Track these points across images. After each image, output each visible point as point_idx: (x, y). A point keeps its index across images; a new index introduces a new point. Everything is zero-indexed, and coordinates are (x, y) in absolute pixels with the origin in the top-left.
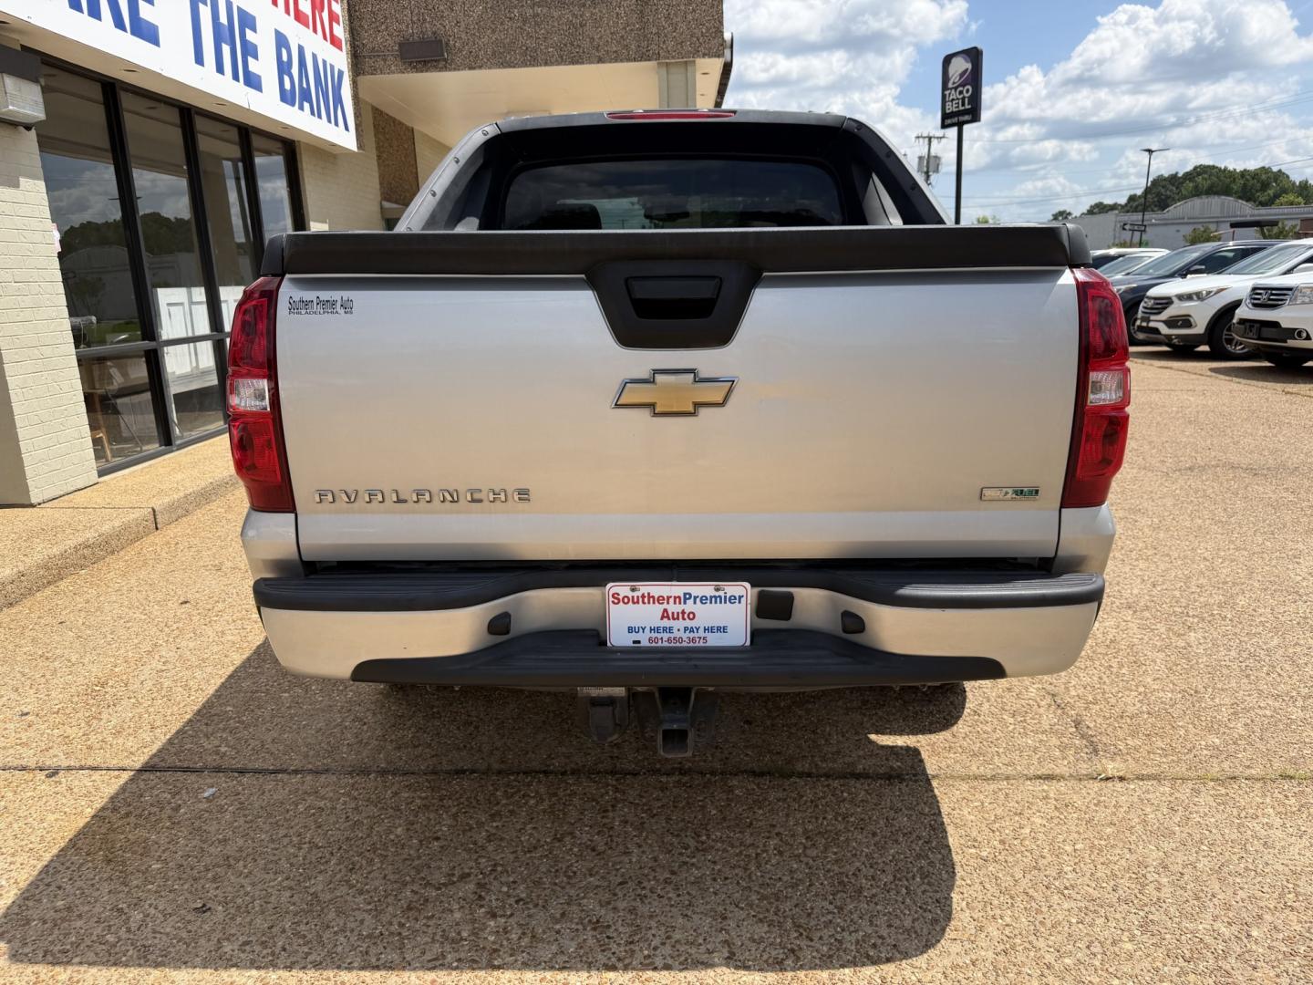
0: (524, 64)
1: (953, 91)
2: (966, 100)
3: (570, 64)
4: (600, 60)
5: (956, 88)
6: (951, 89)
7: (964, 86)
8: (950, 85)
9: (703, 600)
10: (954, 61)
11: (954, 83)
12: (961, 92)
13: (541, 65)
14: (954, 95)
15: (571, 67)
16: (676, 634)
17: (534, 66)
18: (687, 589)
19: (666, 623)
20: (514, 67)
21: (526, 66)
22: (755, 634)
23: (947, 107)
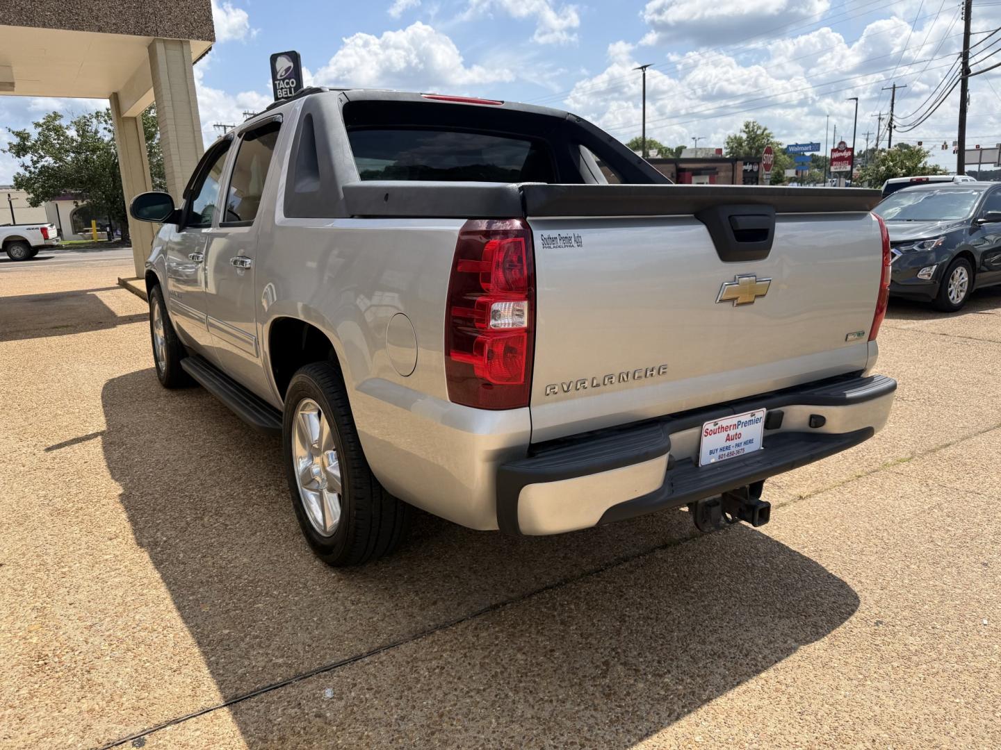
0: (20, 23)
1: (281, 82)
2: (293, 89)
3: (69, 29)
4: (100, 30)
5: (283, 80)
6: (280, 80)
7: (289, 79)
8: (279, 77)
9: (746, 424)
10: (279, 59)
11: (281, 76)
12: (288, 84)
13: (38, 26)
14: (282, 85)
15: (71, 32)
16: (732, 449)
17: (31, 26)
18: (739, 419)
19: (728, 443)
20: (9, 24)
21: (22, 25)
22: (766, 440)
23: (279, 94)
